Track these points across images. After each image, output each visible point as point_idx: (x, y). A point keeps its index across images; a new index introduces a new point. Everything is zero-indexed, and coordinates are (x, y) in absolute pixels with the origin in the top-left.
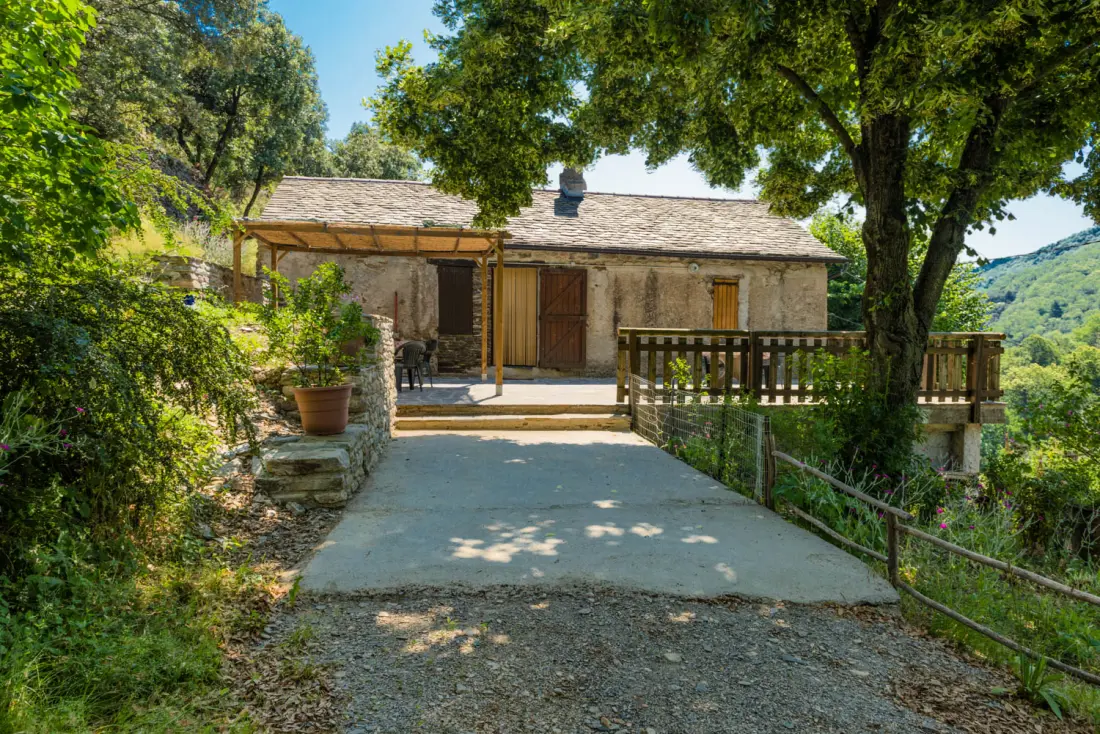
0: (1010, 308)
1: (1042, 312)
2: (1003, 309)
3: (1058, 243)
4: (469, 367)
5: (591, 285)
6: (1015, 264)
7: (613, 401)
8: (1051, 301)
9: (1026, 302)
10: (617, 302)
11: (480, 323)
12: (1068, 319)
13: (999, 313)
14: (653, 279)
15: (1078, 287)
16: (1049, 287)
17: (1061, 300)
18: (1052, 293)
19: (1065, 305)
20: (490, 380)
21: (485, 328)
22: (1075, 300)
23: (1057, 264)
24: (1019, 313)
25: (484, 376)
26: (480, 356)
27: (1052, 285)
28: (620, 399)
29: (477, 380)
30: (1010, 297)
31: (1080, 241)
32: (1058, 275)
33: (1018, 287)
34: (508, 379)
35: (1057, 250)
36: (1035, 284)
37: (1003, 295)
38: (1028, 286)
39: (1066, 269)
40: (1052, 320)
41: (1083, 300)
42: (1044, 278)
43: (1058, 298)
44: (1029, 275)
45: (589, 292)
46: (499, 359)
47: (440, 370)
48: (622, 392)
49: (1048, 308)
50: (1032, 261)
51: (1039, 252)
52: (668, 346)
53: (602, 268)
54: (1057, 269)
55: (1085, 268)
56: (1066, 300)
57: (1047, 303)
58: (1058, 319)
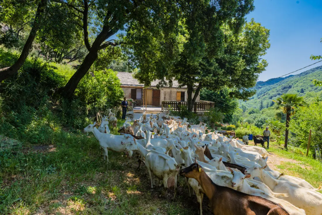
0: (290, 90)
1: (298, 91)
2: (288, 90)
3: (307, 71)
4: (141, 105)
5: (161, 92)
6: (295, 77)
7: (161, 110)
8: (301, 88)
9: (295, 88)
10: (165, 95)
11: (143, 98)
12: (305, 93)
13: (287, 91)
14: (171, 92)
15: (309, 84)
16: (301, 84)
17: (304, 88)
18: (302, 86)
19: (305, 90)
20: (145, 107)
21: (144, 99)
22: (308, 88)
23: (304, 78)
24: (292, 92)
25: (144, 106)
26: (143, 103)
27: (302, 84)
28: (162, 110)
29: (142, 107)
30: (290, 87)
31: (313, 71)
32: (304, 81)
33: (293, 84)
34: (147, 107)
35: (306, 73)
36: (297, 83)
37: (288, 86)
38: (295, 84)
39: (306, 79)
40: (301, 94)
41: (310, 88)
42: (300, 82)
43: (303, 87)
44: (296, 81)
45: (160, 93)
46: (146, 104)
47: (137, 105)
48: (162, 109)
49: (300, 90)
50: (299, 76)
51: (301, 74)
52: (168, 103)
53: (163, 90)
54: (304, 79)
55: (311, 79)
56: (305, 88)
57: (299, 89)
58: (303, 94)
